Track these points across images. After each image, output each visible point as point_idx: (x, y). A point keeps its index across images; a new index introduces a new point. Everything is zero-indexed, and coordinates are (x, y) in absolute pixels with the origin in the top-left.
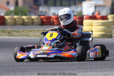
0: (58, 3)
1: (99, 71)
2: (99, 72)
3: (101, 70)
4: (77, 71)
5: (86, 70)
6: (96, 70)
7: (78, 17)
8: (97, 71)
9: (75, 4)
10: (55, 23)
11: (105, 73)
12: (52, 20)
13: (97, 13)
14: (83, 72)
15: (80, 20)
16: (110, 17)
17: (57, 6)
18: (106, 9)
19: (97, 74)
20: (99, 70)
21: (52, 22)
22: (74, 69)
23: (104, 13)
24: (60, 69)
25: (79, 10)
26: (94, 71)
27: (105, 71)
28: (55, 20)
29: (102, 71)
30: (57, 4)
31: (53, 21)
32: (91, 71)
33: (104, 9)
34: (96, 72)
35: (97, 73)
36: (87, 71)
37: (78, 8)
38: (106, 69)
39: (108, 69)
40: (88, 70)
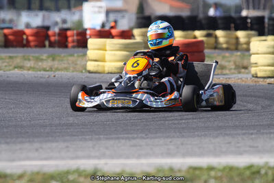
0: (36, 3)
1: (123, 138)
2: (123, 141)
4: (80, 137)
5: (97, 137)
6: (116, 136)
7: (75, 32)
8: (118, 138)
10: (32, 44)
11: (134, 142)
12: (25, 37)
13: (112, 24)
14: (91, 140)
15: (79, 38)
16: (136, 32)
18: (127, 15)
19: (119, 145)
20: (122, 136)
21: (25, 42)
22: (74, 134)
23: (124, 25)
24: (48, 133)
25: (76, 18)
26: (112, 138)
27: (134, 138)
28: (31, 38)
29: (129, 139)
30: (33, 6)
31: (27, 39)
32: (107, 139)
33: (123, 17)
34: (117, 141)
35: (119, 142)
36: (100, 139)
37: (74, 14)
38: (136, 135)
39: (140, 135)
40: (102, 136)
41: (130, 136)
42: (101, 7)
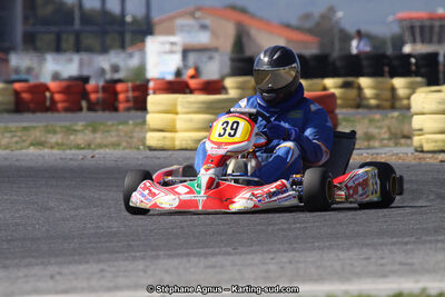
0: (69, 40)
1: (195, 255)
2: (194, 260)
3: (201, 250)
4: (126, 255)
5: (154, 253)
6: (185, 251)
7: (130, 85)
8: (188, 255)
9: (123, 47)
10: (60, 106)
11: (212, 260)
12: (48, 94)
13: (191, 72)
14: (143, 258)
15: (137, 94)
16: (229, 82)
17: (65, 51)
19: (188, 265)
20: (195, 251)
21: (48, 103)
22: (117, 249)
23: (212, 71)
24: (74, 249)
25: (134, 62)
26: (177, 256)
27: (213, 255)
28: (58, 97)
29: (205, 255)
30: (64, 45)
31: (52, 99)
32: (170, 256)
33: (211, 58)
34: (185, 260)
35: (189, 261)
36: (157, 257)
37: (131, 56)
38: (218, 250)
39: (224, 249)
40: (161, 253)
41: (208, 250)
42: (174, 44)
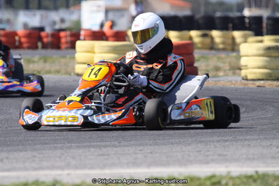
0: (34, 2)
1: (94, 147)
2: (93, 150)
3: (98, 143)
5: (69, 145)
6: (88, 144)
7: (69, 33)
8: (90, 146)
9: (67, 6)
10: (25, 45)
11: (104, 150)
12: (17, 38)
17: (33, 9)
18: (126, 15)
19: (88, 154)
20: (94, 144)
21: (17, 44)
22: (47, 142)
24: (20, 141)
25: (74, 17)
27: (106, 146)
28: (23, 40)
29: (100, 147)
30: (31, 6)
31: (20, 42)
32: (78, 147)
34: (87, 149)
36: (71, 147)
37: (72, 13)
38: (109, 143)
40: (73, 145)
41: (102, 144)
42: (99, 6)
